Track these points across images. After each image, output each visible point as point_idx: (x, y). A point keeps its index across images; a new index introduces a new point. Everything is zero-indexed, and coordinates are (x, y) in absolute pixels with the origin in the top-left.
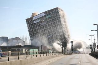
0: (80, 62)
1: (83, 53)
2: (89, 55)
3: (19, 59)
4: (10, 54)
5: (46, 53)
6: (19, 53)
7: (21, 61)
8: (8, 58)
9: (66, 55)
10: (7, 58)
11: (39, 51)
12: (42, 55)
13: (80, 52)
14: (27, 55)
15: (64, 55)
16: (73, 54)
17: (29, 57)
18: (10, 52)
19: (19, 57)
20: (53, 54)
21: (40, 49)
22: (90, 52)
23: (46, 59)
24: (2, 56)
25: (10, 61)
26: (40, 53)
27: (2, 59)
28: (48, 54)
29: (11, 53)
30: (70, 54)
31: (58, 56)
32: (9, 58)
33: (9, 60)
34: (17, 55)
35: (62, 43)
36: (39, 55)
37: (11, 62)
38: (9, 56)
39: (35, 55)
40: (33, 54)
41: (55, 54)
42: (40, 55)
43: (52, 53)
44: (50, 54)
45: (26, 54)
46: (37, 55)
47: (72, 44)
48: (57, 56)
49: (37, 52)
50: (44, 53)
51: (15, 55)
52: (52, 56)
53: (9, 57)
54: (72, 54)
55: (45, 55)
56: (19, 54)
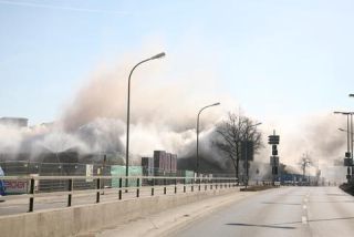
0: (304, 219)
1: (316, 184)
2: (341, 192)
3: (69, 205)
4: (36, 183)
5: (174, 182)
6: (70, 181)
7: (77, 211)
8: (28, 201)
9: (253, 189)
10: (24, 200)
11: (145, 172)
12: (159, 189)
13: (304, 180)
14: (101, 191)
15: (242, 190)
16: (277, 187)
17: (110, 197)
18: (35, 176)
19: (70, 196)
20: (202, 185)
21: (151, 167)
22: (346, 181)
23: (173, 205)
24: (4, 194)
25: (35, 212)
26: (151, 183)
27: (7, 202)
28: (180, 187)
29: (41, 182)
30: (265, 187)
31: (221, 194)
32: (32, 200)
33: (31, 210)
34: (62, 189)
35: (234, 144)
36: (146, 191)
37: (40, 214)
38: (32, 192)
39: (133, 189)
40: (123, 184)
41: (208, 185)
42: (150, 188)
43: (198, 181)
44: (188, 188)
45: (98, 184)
46: (141, 188)
47: (275, 148)
48: (214, 195)
49: (141, 177)
50: (165, 182)
51: (56, 189)
52: (197, 195)
53: (31, 196)
54: (274, 186)
55: (170, 188)
56: (69, 186)
